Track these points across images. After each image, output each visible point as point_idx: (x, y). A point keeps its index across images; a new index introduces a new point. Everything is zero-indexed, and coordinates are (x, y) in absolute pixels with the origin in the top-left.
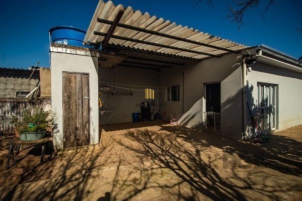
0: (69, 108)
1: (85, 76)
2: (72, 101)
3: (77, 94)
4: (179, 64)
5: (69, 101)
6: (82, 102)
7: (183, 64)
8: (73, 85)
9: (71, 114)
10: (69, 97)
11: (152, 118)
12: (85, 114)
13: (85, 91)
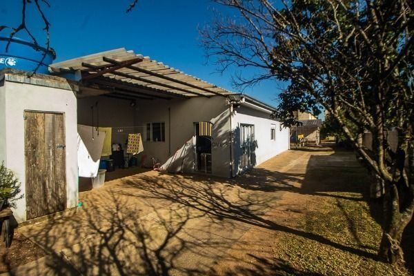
0: (35, 162)
1: (59, 116)
2: (39, 151)
3: (46, 141)
4: (165, 98)
5: (34, 152)
6: (54, 152)
7: (169, 99)
8: (40, 128)
9: (37, 170)
10: (34, 147)
11: (127, 164)
12: (58, 169)
13: (58, 137)
